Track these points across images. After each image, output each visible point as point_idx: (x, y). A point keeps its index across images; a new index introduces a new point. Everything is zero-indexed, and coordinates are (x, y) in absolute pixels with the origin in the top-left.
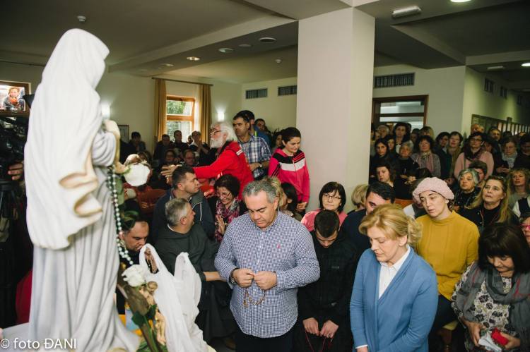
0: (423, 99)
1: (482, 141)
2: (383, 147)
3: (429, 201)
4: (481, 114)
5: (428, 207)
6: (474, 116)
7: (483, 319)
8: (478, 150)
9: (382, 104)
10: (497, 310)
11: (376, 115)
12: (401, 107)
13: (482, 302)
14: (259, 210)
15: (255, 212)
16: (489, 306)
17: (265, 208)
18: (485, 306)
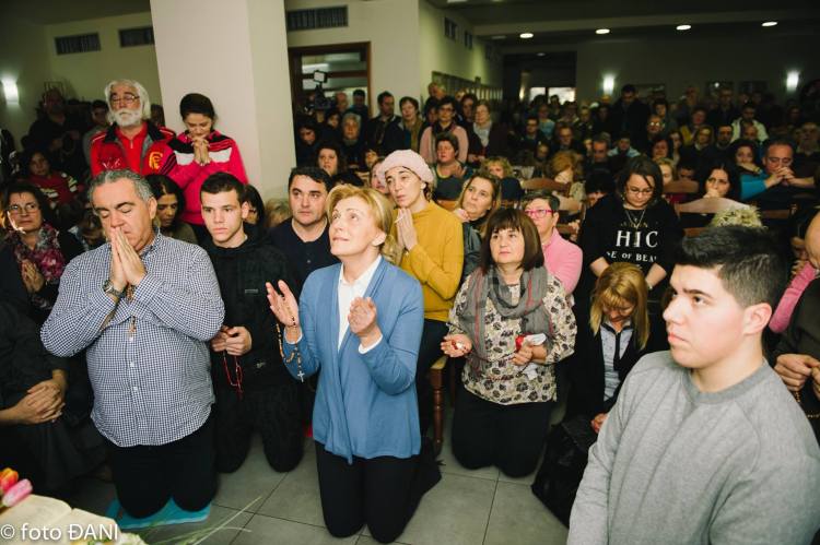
0: (363, 49)
1: (453, 111)
2: (308, 134)
3: (398, 181)
4: (444, 71)
5: (397, 191)
6: (435, 74)
7: (491, 345)
8: (448, 124)
9: (304, 59)
10: (507, 329)
11: (297, 77)
12: (332, 64)
13: (488, 323)
14: (120, 206)
15: (114, 212)
16: (497, 327)
17: (132, 204)
18: (492, 328)
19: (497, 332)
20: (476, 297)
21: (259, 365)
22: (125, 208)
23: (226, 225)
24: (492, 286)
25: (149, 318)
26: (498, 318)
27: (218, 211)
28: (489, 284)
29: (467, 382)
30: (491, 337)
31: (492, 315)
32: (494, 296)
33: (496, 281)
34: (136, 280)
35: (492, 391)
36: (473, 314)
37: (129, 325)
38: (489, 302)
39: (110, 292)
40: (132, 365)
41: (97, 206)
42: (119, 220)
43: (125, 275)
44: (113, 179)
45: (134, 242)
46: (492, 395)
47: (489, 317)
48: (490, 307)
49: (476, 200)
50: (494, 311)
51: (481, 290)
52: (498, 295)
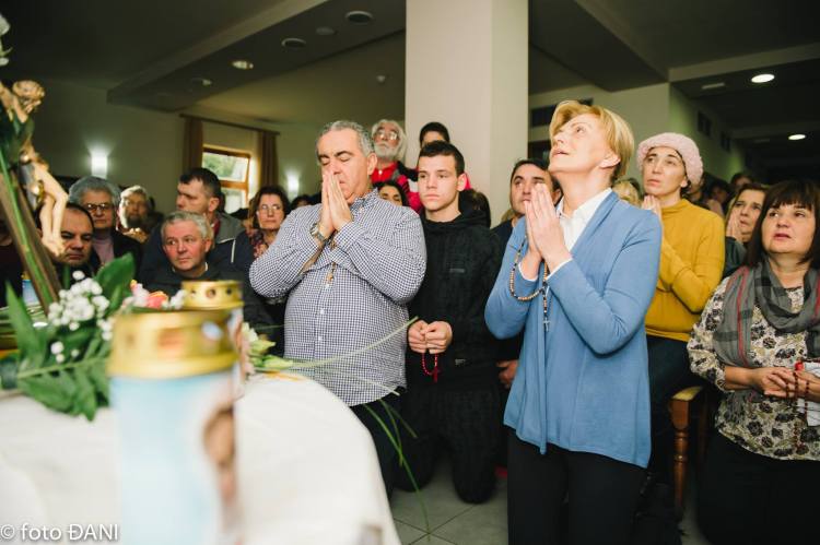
10: (785, 347)
13: (754, 338)
14: (339, 154)
15: (333, 159)
16: (769, 344)
17: (350, 154)
18: (761, 346)
19: (768, 351)
20: (738, 306)
21: (458, 361)
22: (344, 156)
23: (438, 192)
24: (760, 289)
25: (347, 265)
26: (769, 333)
27: (433, 176)
28: (756, 285)
29: (722, 425)
30: (759, 358)
31: (762, 328)
32: (764, 301)
33: (766, 282)
34: (341, 224)
35: (760, 438)
36: (734, 329)
37: (328, 272)
38: (757, 310)
39: (316, 235)
40: (322, 312)
41: (320, 153)
42: (336, 167)
43: (331, 218)
44: (339, 128)
45: (347, 193)
46: (760, 443)
47: (756, 330)
48: (758, 318)
49: (746, 215)
50: (764, 323)
51: (745, 295)
52: (768, 300)
